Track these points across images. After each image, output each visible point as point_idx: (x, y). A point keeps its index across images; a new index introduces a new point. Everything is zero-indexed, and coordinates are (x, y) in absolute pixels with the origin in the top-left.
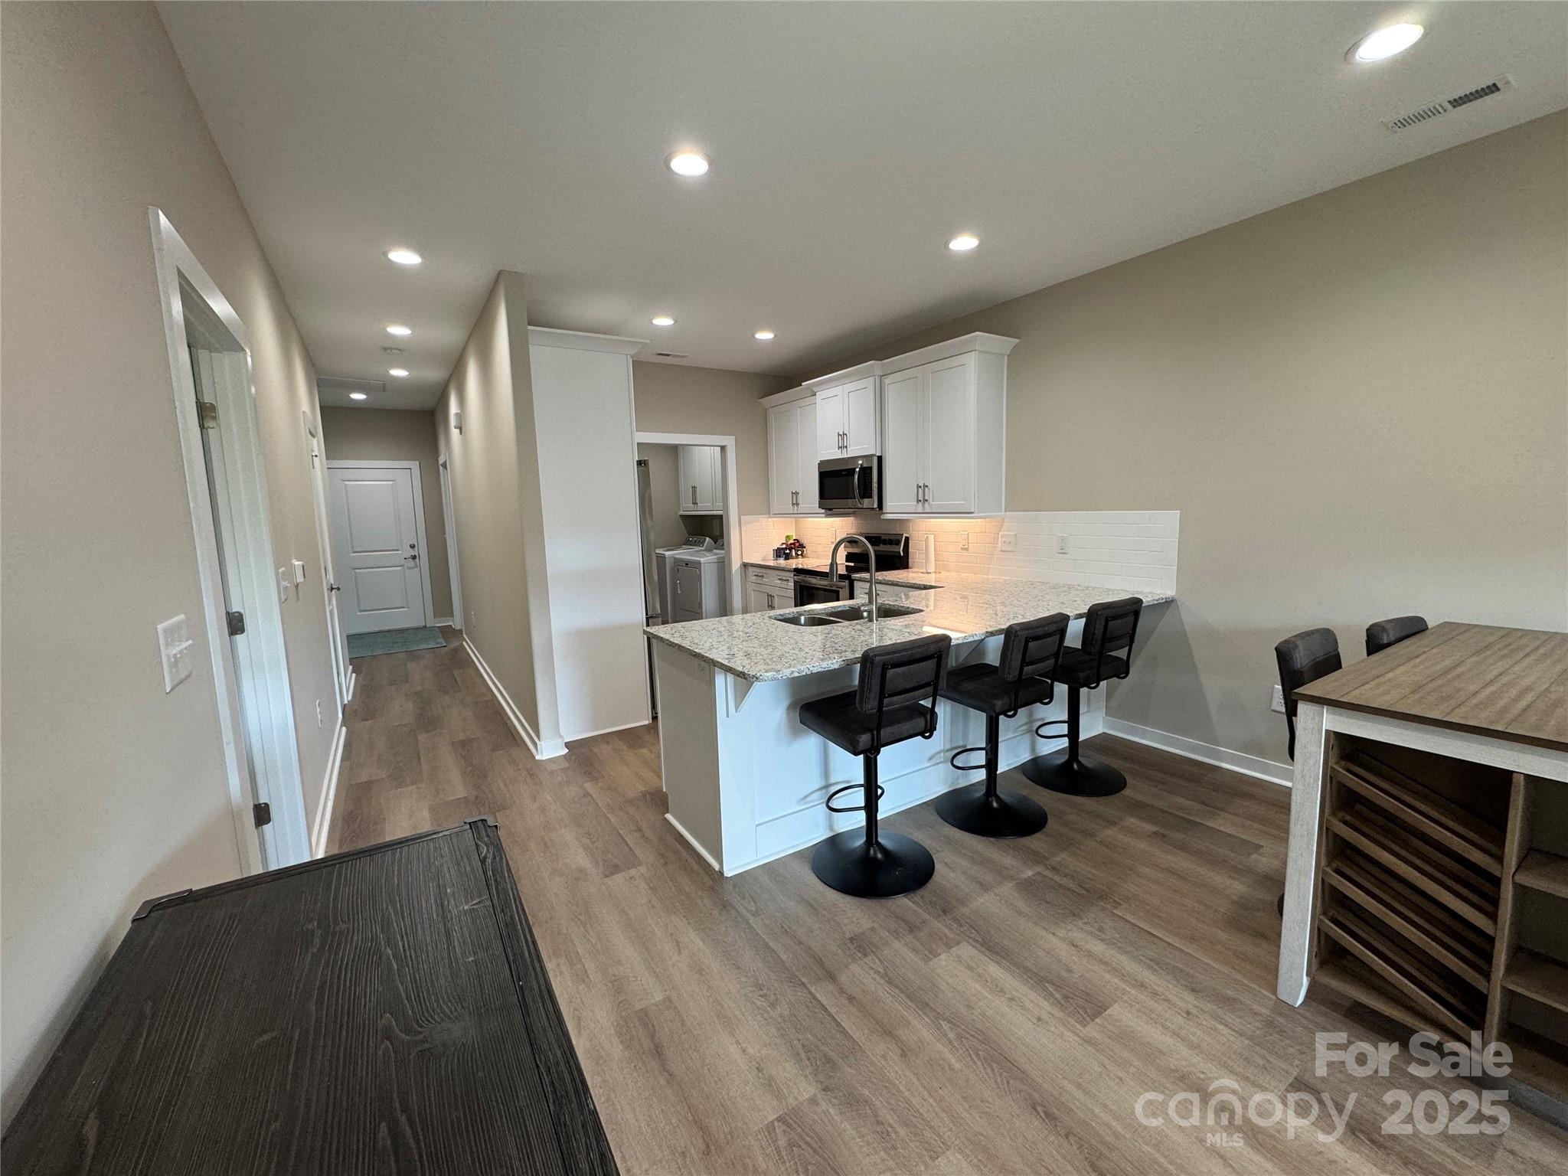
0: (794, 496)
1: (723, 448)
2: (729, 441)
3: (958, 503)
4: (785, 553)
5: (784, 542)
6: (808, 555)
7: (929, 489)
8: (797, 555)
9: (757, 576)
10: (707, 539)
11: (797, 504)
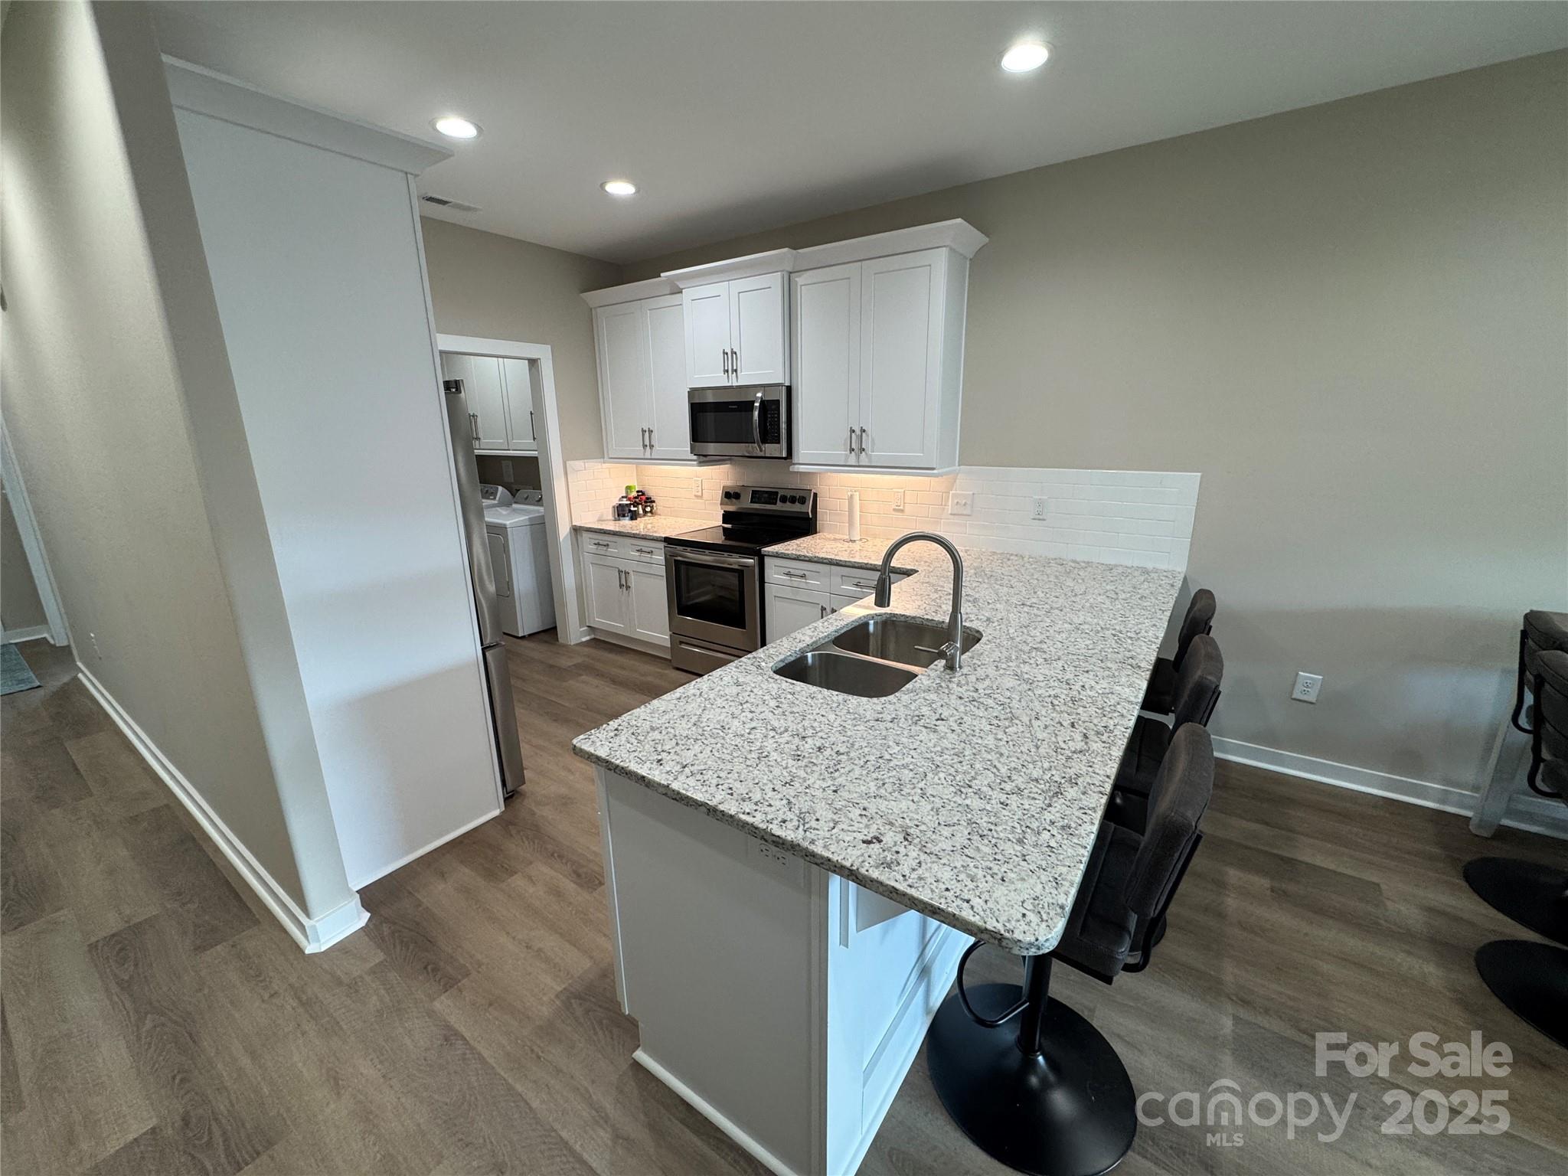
0: (647, 434)
1: (533, 363)
2: (543, 352)
3: (915, 456)
4: (630, 511)
5: (624, 495)
6: (659, 512)
7: (868, 436)
8: (645, 512)
9: (598, 544)
10: (500, 488)
11: (652, 446)
